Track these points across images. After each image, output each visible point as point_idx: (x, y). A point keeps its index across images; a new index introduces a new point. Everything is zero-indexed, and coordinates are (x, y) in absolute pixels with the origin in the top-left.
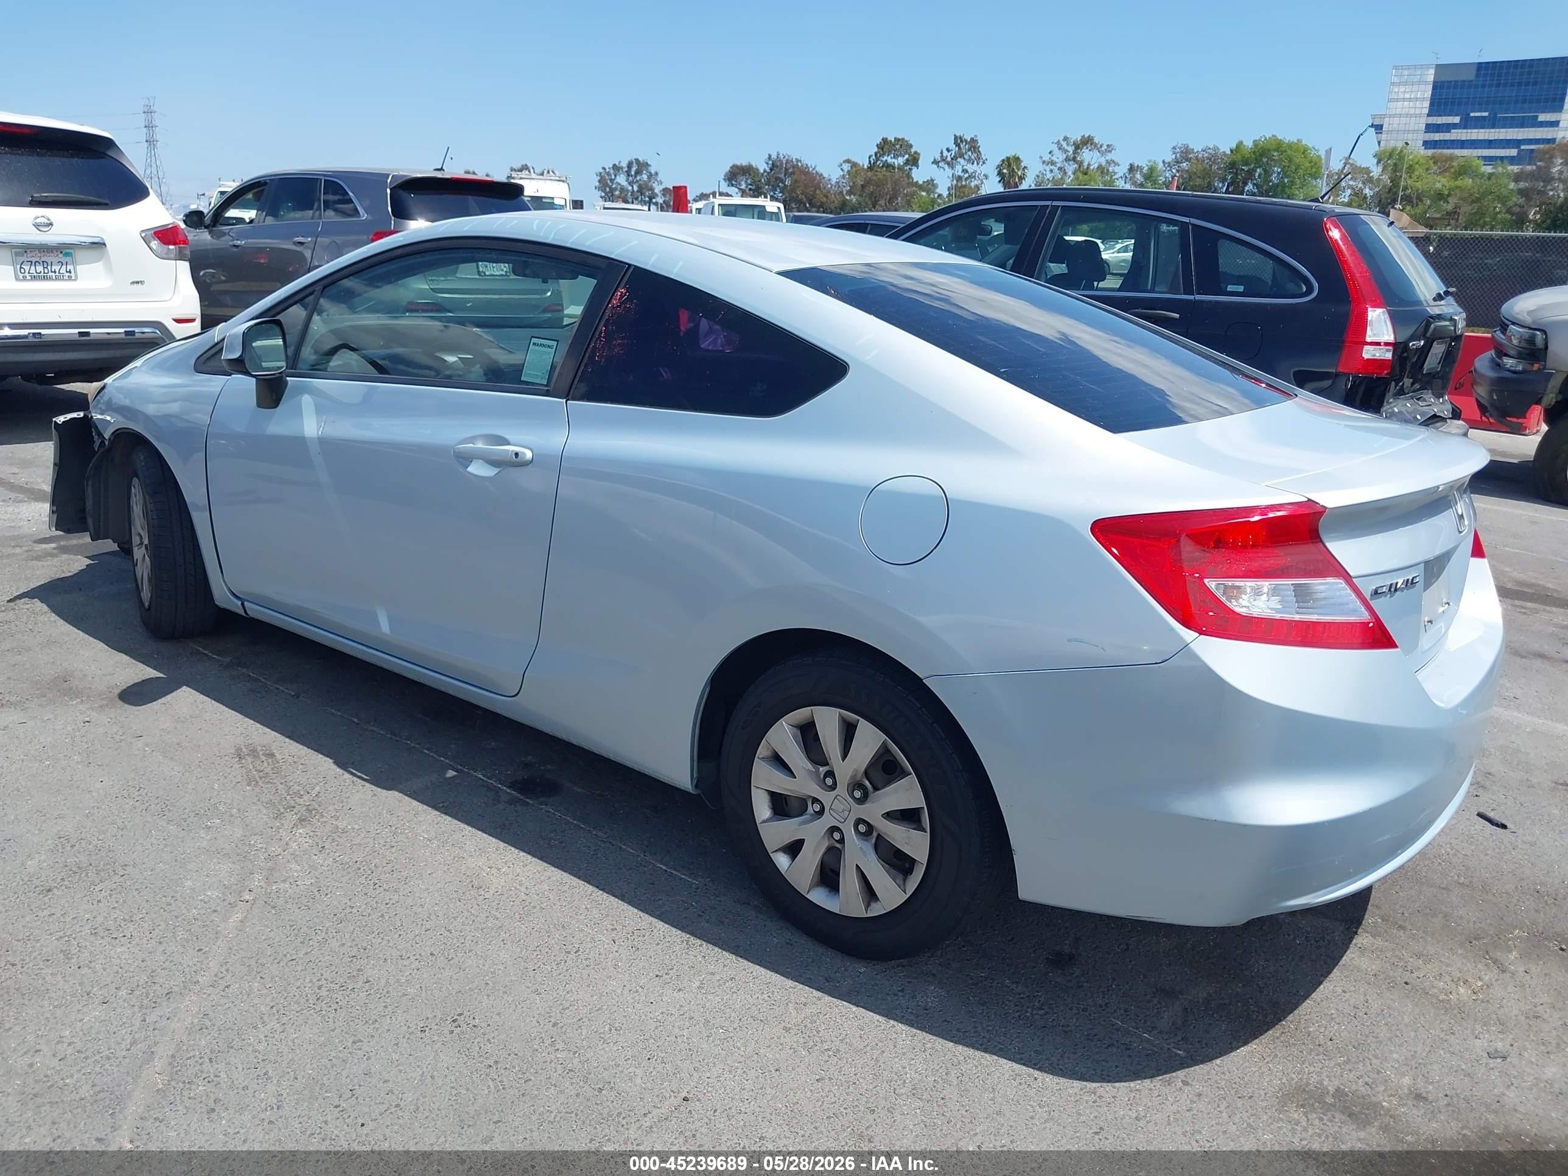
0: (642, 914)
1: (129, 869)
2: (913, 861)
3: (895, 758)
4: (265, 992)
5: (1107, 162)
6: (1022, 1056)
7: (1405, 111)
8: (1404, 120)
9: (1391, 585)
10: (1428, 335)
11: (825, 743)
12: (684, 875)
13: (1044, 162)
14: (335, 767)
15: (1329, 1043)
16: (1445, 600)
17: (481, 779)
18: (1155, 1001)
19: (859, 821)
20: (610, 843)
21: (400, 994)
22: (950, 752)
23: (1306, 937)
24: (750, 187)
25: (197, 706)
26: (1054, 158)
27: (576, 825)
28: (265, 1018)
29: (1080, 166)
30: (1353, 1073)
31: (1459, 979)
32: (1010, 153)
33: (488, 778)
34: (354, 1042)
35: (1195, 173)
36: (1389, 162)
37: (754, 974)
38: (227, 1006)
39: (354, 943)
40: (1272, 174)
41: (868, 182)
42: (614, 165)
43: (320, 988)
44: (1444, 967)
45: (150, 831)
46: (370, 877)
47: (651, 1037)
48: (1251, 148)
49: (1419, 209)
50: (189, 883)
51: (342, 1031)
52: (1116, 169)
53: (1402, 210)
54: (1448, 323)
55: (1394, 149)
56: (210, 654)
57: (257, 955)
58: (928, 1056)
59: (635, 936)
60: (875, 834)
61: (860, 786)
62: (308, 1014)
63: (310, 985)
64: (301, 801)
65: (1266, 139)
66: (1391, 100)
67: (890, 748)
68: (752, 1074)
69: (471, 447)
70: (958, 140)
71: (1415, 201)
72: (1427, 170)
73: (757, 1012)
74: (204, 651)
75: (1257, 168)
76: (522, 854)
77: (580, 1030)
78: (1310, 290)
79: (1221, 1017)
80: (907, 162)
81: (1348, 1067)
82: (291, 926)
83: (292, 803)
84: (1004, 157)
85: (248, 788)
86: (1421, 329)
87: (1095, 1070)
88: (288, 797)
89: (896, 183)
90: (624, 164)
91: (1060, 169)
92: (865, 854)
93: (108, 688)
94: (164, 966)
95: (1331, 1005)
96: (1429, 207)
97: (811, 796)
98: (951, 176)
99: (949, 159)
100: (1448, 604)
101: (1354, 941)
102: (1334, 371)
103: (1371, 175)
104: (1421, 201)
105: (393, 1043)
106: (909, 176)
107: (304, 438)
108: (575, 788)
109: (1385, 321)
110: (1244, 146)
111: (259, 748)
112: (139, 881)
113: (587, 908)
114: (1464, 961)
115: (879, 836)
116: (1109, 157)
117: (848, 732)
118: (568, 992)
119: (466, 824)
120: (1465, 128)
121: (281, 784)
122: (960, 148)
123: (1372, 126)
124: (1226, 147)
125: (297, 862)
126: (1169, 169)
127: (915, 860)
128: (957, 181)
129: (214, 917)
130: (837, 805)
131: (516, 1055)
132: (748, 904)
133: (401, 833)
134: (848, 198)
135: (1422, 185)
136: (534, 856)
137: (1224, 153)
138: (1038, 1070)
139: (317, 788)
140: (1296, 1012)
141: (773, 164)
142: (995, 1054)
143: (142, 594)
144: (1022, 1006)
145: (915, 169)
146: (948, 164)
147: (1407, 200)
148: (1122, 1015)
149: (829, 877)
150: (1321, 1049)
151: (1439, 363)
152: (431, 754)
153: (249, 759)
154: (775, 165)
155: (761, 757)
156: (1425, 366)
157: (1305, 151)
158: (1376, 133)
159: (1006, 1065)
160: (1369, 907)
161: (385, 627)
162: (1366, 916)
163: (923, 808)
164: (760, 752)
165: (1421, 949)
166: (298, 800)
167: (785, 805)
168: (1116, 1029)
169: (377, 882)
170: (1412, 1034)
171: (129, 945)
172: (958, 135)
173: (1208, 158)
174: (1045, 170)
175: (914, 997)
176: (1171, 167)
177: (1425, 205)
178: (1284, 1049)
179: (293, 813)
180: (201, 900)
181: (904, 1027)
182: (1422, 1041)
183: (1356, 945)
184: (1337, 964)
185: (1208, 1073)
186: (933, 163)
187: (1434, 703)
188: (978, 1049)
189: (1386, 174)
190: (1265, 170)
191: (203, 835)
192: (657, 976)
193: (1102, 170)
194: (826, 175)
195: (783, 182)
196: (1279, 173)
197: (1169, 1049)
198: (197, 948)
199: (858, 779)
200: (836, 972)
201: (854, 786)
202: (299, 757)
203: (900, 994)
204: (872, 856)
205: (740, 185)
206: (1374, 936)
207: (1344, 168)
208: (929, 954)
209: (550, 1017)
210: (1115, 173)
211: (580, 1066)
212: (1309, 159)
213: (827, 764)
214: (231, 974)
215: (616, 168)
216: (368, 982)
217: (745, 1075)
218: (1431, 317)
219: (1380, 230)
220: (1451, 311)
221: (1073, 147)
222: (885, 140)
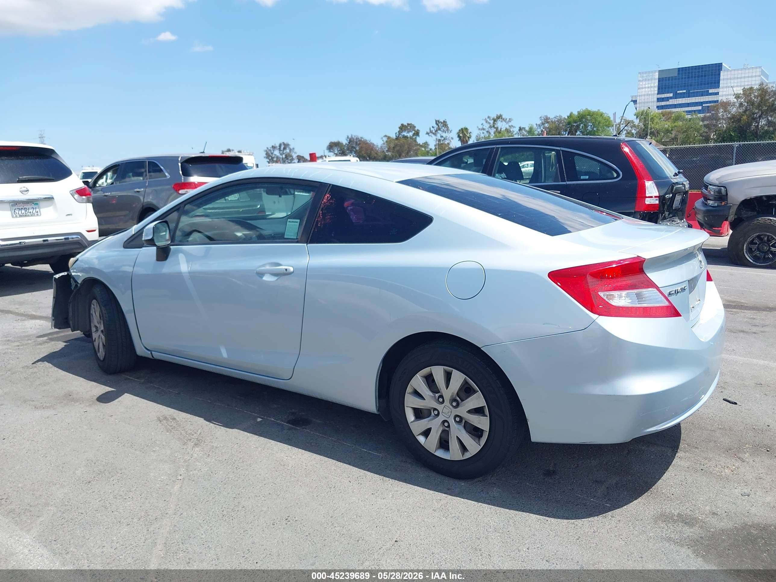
0: (360, 470)
1: (123, 471)
2: (482, 431)
3: (470, 385)
4: (198, 515)
5: (510, 126)
6: (540, 512)
7: (646, 93)
8: (646, 97)
9: (676, 290)
10: (673, 192)
11: (438, 383)
12: (375, 452)
13: (479, 129)
14: (205, 421)
15: (672, 496)
16: (698, 299)
17: (273, 421)
18: (594, 486)
19: (456, 416)
20: (339, 442)
21: (260, 511)
22: (495, 379)
23: (655, 455)
24: (339, 152)
25: (134, 401)
26: (484, 127)
27: (321, 436)
28: (202, 525)
29: (497, 130)
30: (684, 507)
31: (725, 467)
32: (463, 127)
33: (277, 420)
34: (244, 531)
35: (552, 129)
36: (642, 117)
37: (416, 489)
38: (183, 521)
39: (233, 492)
40: (588, 127)
41: (396, 145)
42: (273, 146)
43: (223, 511)
44: (717, 462)
45: (128, 455)
46: (234, 465)
47: (375, 518)
48: (577, 115)
49: (658, 138)
50: (152, 474)
51: (238, 527)
52: (514, 129)
53: (651, 139)
54: (681, 186)
55: (643, 111)
56: (134, 379)
57: (191, 500)
58: (499, 516)
59: (359, 479)
60: (464, 421)
61: (455, 400)
62: (220, 522)
63: (218, 510)
64: (193, 437)
65: (583, 110)
66: (639, 89)
67: (468, 381)
68: (423, 529)
69: (264, 269)
70: (437, 122)
71: (656, 134)
72: (660, 119)
73: (420, 505)
74: (131, 378)
75: (581, 124)
76: (300, 450)
77: (343, 518)
78: (618, 175)
79: (623, 490)
80: (414, 135)
81: (681, 505)
82: (203, 488)
83: (190, 438)
84: (460, 129)
85: (168, 433)
86: (670, 190)
87: (572, 515)
88: (187, 436)
89: (409, 145)
90: (277, 145)
91: (487, 132)
92: (460, 431)
93: (91, 397)
94: (151, 508)
95: (671, 481)
96: (663, 137)
97: (432, 408)
98: (435, 140)
99: (434, 132)
100: (699, 300)
101: (677, 455)
102: (634, 211)
103: (634, 124)
104: (659, 134)
105: (261, 530)
106: (415, 141)
107: (181, 273)
108: (317, 421)
109: (654, 187)
110: (574, 114)
111: (168, 417)
112: (130, 475)
113: (334, 469)
114: (726, 459)
115: (466, 422)
116: (510, 124)
117: (448, 376)
118: (334, 504)
119: (271, 439)
120: (676, 98)
121: (182, 430)
122: (438, 126)
123: (632, 101)
124: (565, 115)
125: (198, 462)
126: (539, 127)
127: (483, 430)
128: (439, 142)
129: (167, 487)
130: (445, 410)
131: (317, 530)
132: (406, 462)
133: (243, 446)
134: (387, 154)
135: (658, 126)
136: (305, 450)
137: (565, 118)
138: (547, 517)
139: (199, 431)
140: (656, 485)
141: (350, 140)
142: (528, 512)
143: (98, 355)
144: (536, 492)
145: (418, 138)
146: (434, 134)
147: (652, 134)
148: (580, 492)
149: (444, 444)
150: (669, 499)
151: (679, 204)
152: (248, 412)
153: (165, 421)
154: (351, 141)
155: (408, 392)
156: (673, 206)
157: (602, 115)
158: (634, 104)
159: (534, 516)
160: (681, 441)
161: (225, 354)
162: (680, 445)
163: (485, 406)
164: (408, 390)
165: (706, 456)
166: (192, 436)
167: (420, 413)
168: (578, 498)
169: (237, 467)
170: (708, 490)
171: (132, 501)
172: (437, 120)
173: (557, 121)
174: (480, 133)
175: (488, 493)
176: (540, 127)
177: (661, 135)
178: (653, 500)
179: (191, 442)
180: (160, 481)
181: (486, 505)
182: (712, 492)
183: (678, 456)
184: (670, 465)
185: (622, 512)
186: (426, 134)
187: (700, 340)
188: (520, 511)
189: (641, 122)
190: (585, 125)
191: (153, 454)
192: (372, 494)
193: (507, 131)
194: (375, 144)
195: (355, 148)
196: (591, 126)
197: (603, 504)
198: (164, 500)
199: (454, 397)
200: (451, 486)
201: (452, 400)
202: (187, 419)
203: (482, 492)
204: (464, 431)
205: (335, 151)
206: (685, 452)
207: (621, 121)
208: (491, 476)
209: (329, 514)
210: (514, 132)
211: (347, 532)
212: (604, 118)
213: (439, 392)
214: (181, 509)
215: (274, 147)
216: (243, 507)
217: (420, 530)
218: (674, 183)
219: (646, 147)
220: (682, 180)
221: (493, 121)
222: (402, 125)
